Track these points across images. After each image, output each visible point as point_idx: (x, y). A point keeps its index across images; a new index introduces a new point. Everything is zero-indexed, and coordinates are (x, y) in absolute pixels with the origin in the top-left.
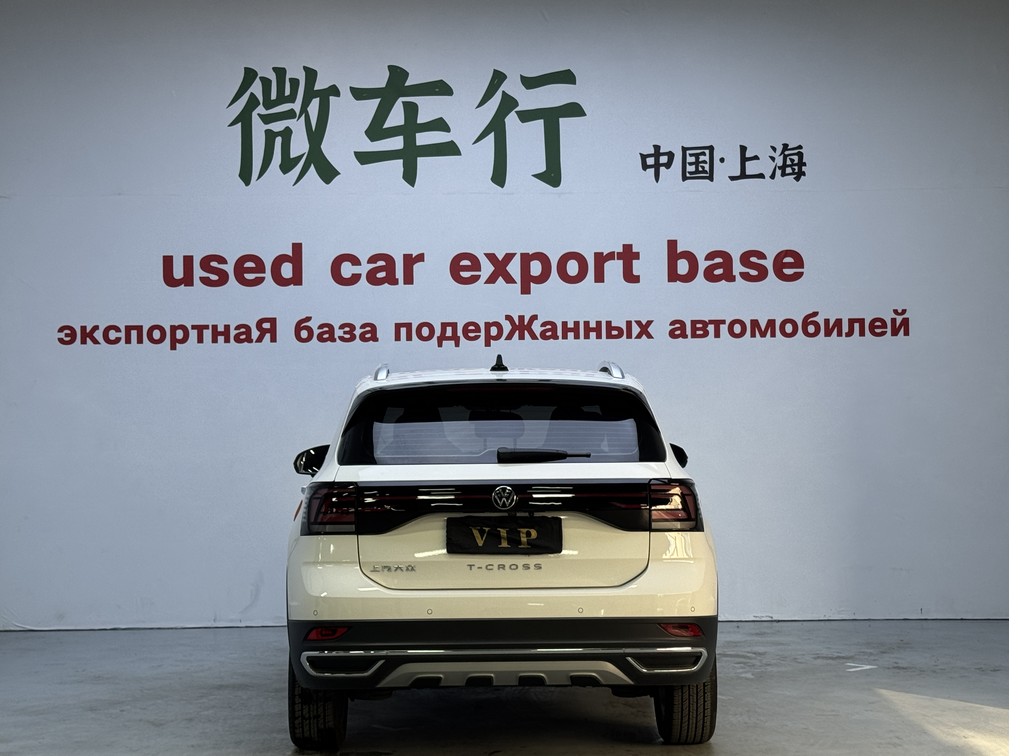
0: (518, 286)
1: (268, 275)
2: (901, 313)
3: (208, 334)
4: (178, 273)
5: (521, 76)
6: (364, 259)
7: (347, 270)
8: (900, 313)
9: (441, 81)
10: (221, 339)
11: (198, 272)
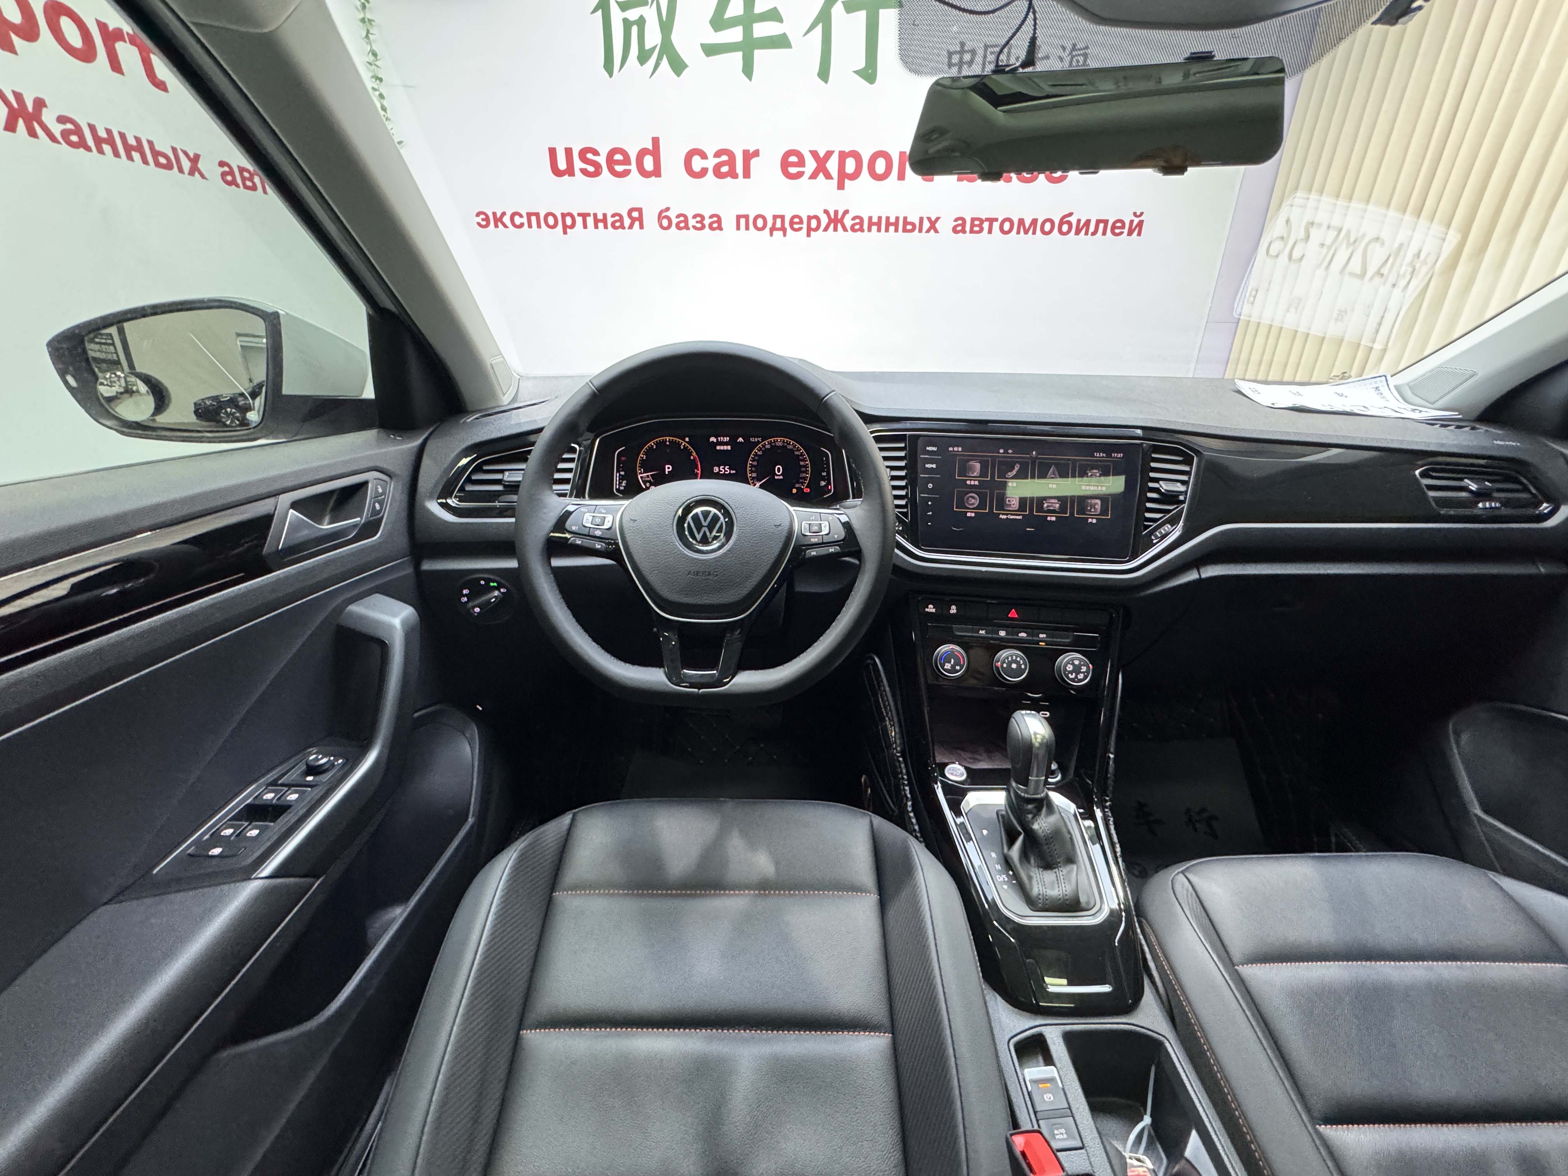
0: (835, 181)
1: (633, 167)
2: (1141, 214)
3: (590, 220)
4: (562, 165)
6: (710, 153)
7: (697, 163)
8: (1138, 216)
10: (601, 225)
11: (578, 164)
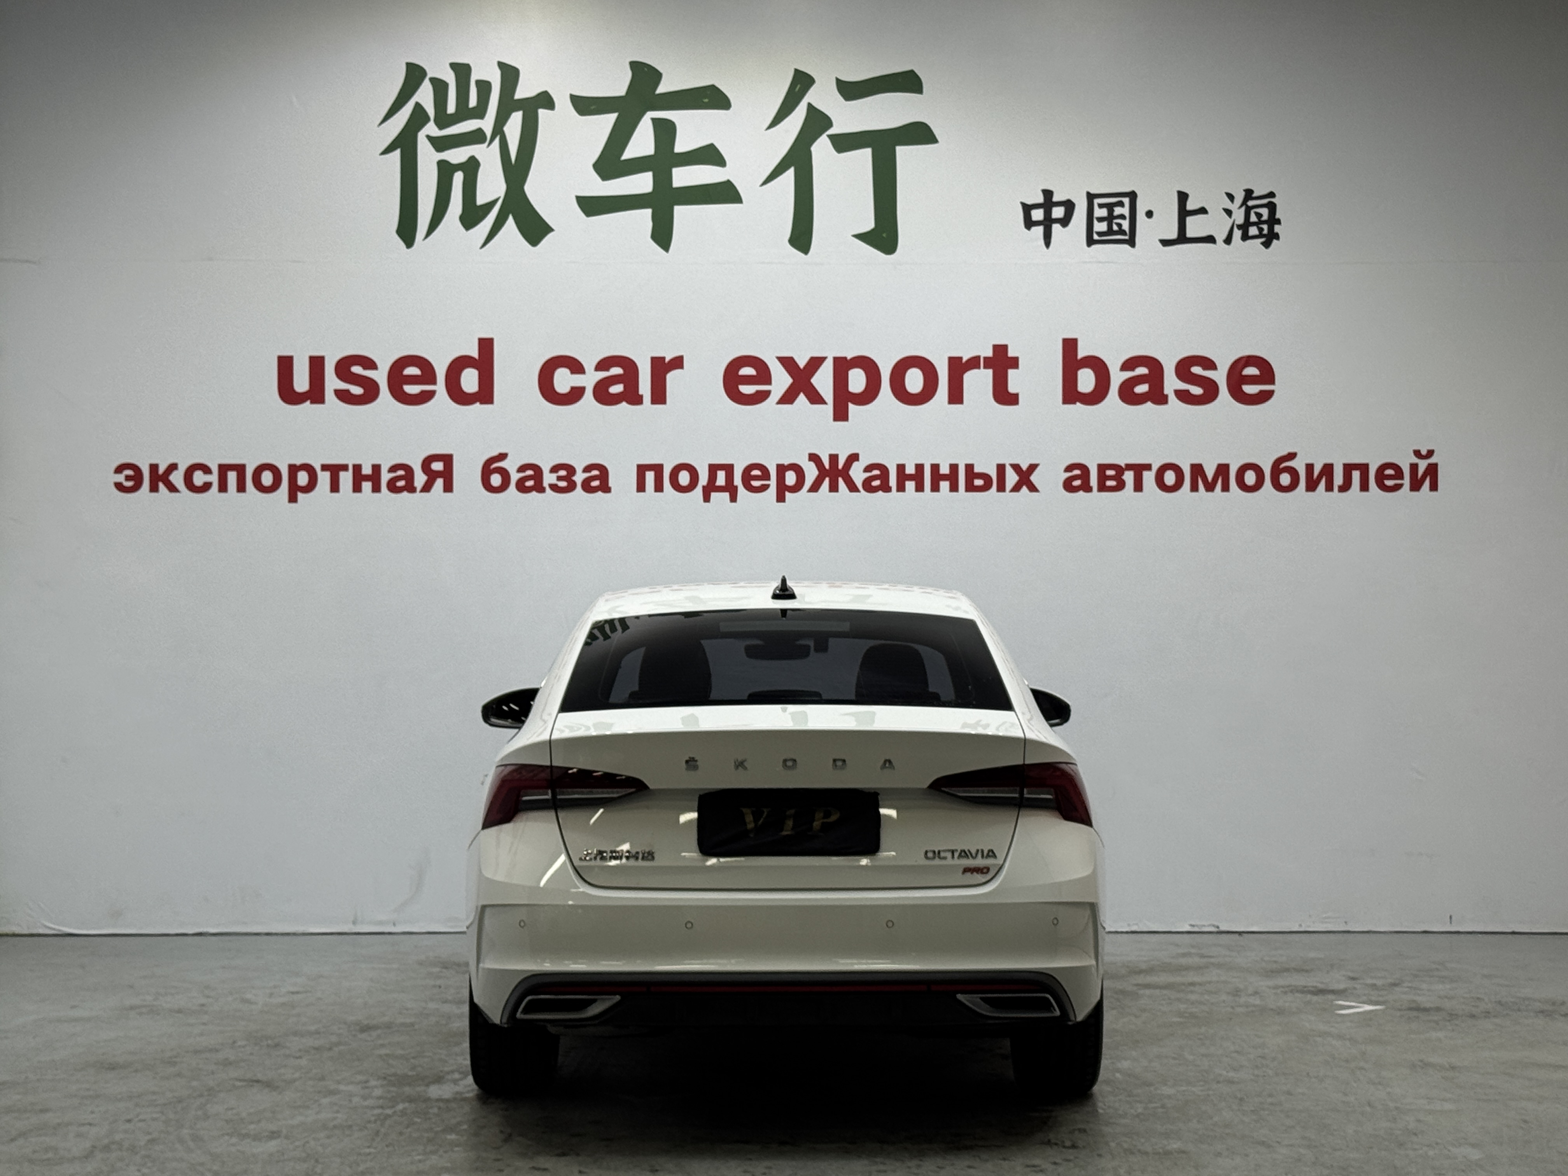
0: (829, 407)
1: (440, 387)
2: (1427, 454)
3: (346, 479)
4: (301, 383)
5: (837, 80)
6: (589, 365)
7: (563, 380)
8: (1423, 456)
9: (713, 86)
10: (367, 486)
11: (332, 382)
